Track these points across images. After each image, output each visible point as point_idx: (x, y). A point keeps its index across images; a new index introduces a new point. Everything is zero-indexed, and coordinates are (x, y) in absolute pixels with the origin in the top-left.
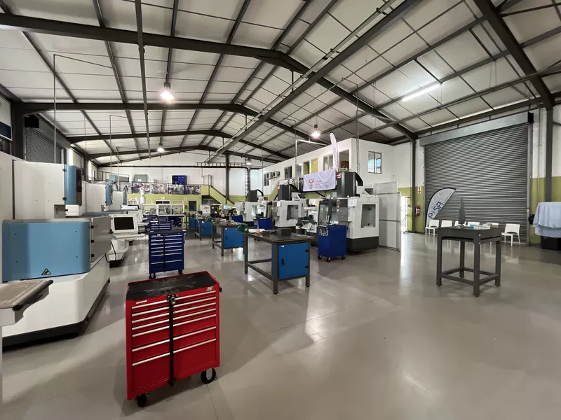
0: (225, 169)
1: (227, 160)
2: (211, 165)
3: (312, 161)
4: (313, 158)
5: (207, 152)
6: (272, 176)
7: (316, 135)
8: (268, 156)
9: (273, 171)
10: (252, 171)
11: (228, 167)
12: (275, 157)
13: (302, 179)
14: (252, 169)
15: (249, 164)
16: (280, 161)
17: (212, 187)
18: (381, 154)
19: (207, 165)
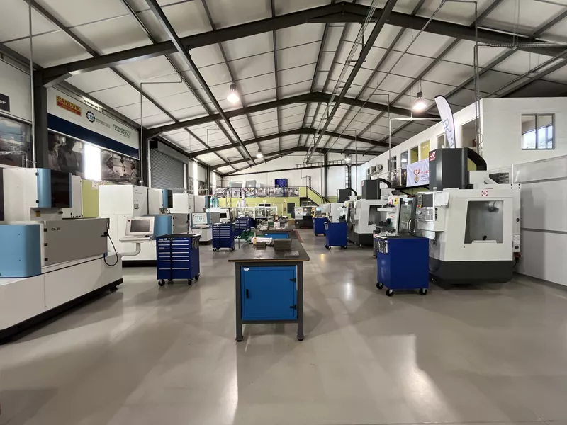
0: (323, 169)
1: (326, 158)
2: (310, 166)
3: (422, 145)
4: (424, 140)
5: (305, 153)
6: (373, 171)
7: (420, 106)
8: (371, 148)
9: (373, 166)
10: (353, 169)
11: (326, 166)
12: (378, 149)
13: (405, 170)
14: (352, 165)
15: (348, 160)
16: (382, 153)
17: (310, 188)
18: (552, 115)
19: (306, 166)
